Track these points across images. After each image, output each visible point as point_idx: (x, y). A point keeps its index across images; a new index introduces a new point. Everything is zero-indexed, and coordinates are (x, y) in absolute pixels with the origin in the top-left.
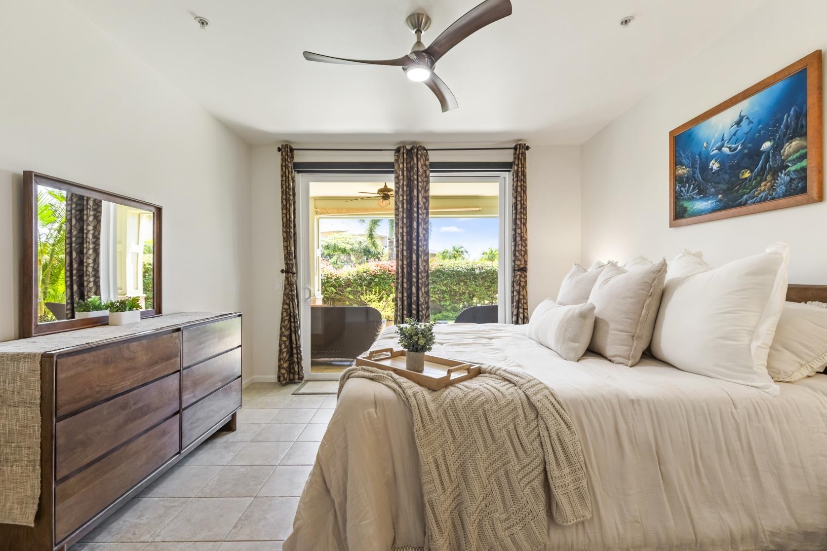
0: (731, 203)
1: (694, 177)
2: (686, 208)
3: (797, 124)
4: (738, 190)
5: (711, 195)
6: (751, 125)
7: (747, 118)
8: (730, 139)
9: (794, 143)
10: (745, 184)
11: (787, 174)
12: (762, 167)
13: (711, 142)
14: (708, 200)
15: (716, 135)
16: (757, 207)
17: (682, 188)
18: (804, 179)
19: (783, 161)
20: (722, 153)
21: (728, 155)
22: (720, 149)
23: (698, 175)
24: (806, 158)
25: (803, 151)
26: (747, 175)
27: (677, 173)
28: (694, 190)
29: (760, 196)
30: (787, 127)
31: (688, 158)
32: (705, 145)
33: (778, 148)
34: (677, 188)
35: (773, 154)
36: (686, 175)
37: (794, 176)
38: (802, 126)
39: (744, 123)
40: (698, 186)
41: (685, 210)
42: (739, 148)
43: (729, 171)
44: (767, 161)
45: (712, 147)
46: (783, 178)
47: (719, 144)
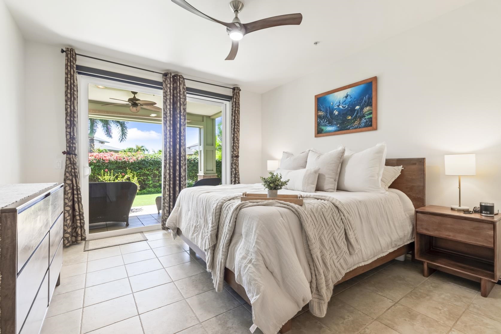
0: (343, 128)
1: (327, 116)
2: (323, 129)
3: (369, 101)
4: (346, 124)
5: (334, 124)
6: (351, 99)
7: (350, 96)
8: (343, 103)
9: (367, 108)
10: (349, 122)
11: (365, 119)
12: (356, 115)
13: (334, 103)
14: (333, 127)
15: (337, 100)
16: (354, 130)
17: (321, 121)
18: (371, 121)
19: (364, 114)
20: (339, 108)
21: (342, 109)
22: (338, 106)
23: (328, 116)
24: (372, 114)
25: (371, 111)
26: (350, 118)
27: (318, 114)
28: (326, 122)
29: (355, 126)
30: (365, 102)
31: (324, 108)
32: (332, 103)
33: (362, 109)
34: (318, 120)
35: (360, 111)
36: (323, 115)
37: (368, 120)
38: (370, 102)
39: (349, 97)
40: (329, 120)
41: (322, 130)
42: (347, 107)
43: (342, 116)
44: (357, 113)
45: (335, 105)
46: (364, 120)
47: (338, 104)
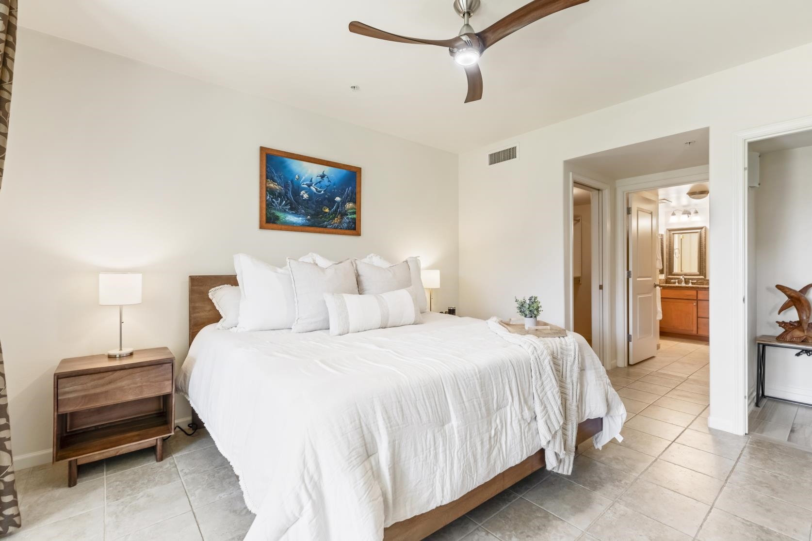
0: (316, 224)
1: (287, 196)
2: (278, 217)
3: (352, 196)
4: (321, 218)
5: (301, 214)
6: (329, 183)
7: (327, 177)
8: (316, 184)
9: (351, 205)
10: (326, 216)
11: (348, 218)
12: (335, 210)
13: (302, 178)
14: (299, 217)
15: (306, 176)
16: (331, 230)
17: (273, 200)
18: (355, 223)
19: (346, 211)
20: (310, 189)
21: (315, 193)
22: (309, 186)
23: (290, 194)
24: (356, 214)
25: (355, 210)
26: (327, 210)
27: (268, 185)
28: (286, 205)
29: (334, 225)
30: (348, 195)
31: (280, 179)
32: (297, 177)
33: (344, 203)
34: (268, 197)
35: (341, 205)
36: (278, 191)
37: (350, 221)
38: (354, 198)
39: (325, 178)
40: (291, 204)
41: (277, 218)
42: (322, 192)
43: (315, 203)
44: (338, 207)
45: (303, 182)
46: (345, 219)
47: (308, 182)
